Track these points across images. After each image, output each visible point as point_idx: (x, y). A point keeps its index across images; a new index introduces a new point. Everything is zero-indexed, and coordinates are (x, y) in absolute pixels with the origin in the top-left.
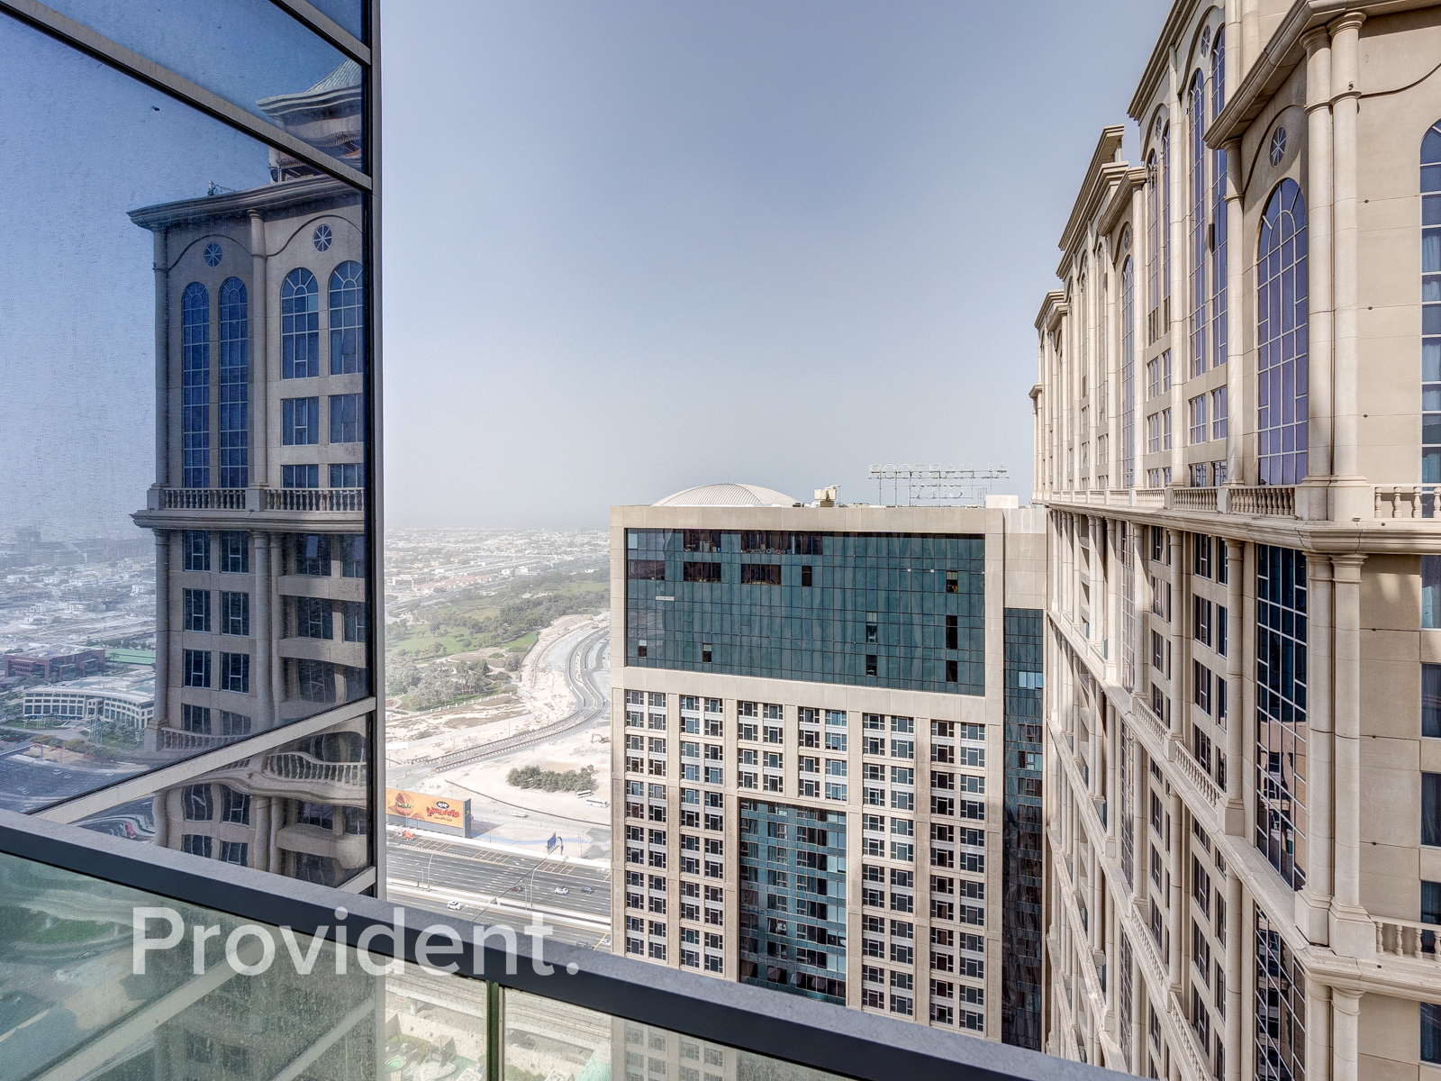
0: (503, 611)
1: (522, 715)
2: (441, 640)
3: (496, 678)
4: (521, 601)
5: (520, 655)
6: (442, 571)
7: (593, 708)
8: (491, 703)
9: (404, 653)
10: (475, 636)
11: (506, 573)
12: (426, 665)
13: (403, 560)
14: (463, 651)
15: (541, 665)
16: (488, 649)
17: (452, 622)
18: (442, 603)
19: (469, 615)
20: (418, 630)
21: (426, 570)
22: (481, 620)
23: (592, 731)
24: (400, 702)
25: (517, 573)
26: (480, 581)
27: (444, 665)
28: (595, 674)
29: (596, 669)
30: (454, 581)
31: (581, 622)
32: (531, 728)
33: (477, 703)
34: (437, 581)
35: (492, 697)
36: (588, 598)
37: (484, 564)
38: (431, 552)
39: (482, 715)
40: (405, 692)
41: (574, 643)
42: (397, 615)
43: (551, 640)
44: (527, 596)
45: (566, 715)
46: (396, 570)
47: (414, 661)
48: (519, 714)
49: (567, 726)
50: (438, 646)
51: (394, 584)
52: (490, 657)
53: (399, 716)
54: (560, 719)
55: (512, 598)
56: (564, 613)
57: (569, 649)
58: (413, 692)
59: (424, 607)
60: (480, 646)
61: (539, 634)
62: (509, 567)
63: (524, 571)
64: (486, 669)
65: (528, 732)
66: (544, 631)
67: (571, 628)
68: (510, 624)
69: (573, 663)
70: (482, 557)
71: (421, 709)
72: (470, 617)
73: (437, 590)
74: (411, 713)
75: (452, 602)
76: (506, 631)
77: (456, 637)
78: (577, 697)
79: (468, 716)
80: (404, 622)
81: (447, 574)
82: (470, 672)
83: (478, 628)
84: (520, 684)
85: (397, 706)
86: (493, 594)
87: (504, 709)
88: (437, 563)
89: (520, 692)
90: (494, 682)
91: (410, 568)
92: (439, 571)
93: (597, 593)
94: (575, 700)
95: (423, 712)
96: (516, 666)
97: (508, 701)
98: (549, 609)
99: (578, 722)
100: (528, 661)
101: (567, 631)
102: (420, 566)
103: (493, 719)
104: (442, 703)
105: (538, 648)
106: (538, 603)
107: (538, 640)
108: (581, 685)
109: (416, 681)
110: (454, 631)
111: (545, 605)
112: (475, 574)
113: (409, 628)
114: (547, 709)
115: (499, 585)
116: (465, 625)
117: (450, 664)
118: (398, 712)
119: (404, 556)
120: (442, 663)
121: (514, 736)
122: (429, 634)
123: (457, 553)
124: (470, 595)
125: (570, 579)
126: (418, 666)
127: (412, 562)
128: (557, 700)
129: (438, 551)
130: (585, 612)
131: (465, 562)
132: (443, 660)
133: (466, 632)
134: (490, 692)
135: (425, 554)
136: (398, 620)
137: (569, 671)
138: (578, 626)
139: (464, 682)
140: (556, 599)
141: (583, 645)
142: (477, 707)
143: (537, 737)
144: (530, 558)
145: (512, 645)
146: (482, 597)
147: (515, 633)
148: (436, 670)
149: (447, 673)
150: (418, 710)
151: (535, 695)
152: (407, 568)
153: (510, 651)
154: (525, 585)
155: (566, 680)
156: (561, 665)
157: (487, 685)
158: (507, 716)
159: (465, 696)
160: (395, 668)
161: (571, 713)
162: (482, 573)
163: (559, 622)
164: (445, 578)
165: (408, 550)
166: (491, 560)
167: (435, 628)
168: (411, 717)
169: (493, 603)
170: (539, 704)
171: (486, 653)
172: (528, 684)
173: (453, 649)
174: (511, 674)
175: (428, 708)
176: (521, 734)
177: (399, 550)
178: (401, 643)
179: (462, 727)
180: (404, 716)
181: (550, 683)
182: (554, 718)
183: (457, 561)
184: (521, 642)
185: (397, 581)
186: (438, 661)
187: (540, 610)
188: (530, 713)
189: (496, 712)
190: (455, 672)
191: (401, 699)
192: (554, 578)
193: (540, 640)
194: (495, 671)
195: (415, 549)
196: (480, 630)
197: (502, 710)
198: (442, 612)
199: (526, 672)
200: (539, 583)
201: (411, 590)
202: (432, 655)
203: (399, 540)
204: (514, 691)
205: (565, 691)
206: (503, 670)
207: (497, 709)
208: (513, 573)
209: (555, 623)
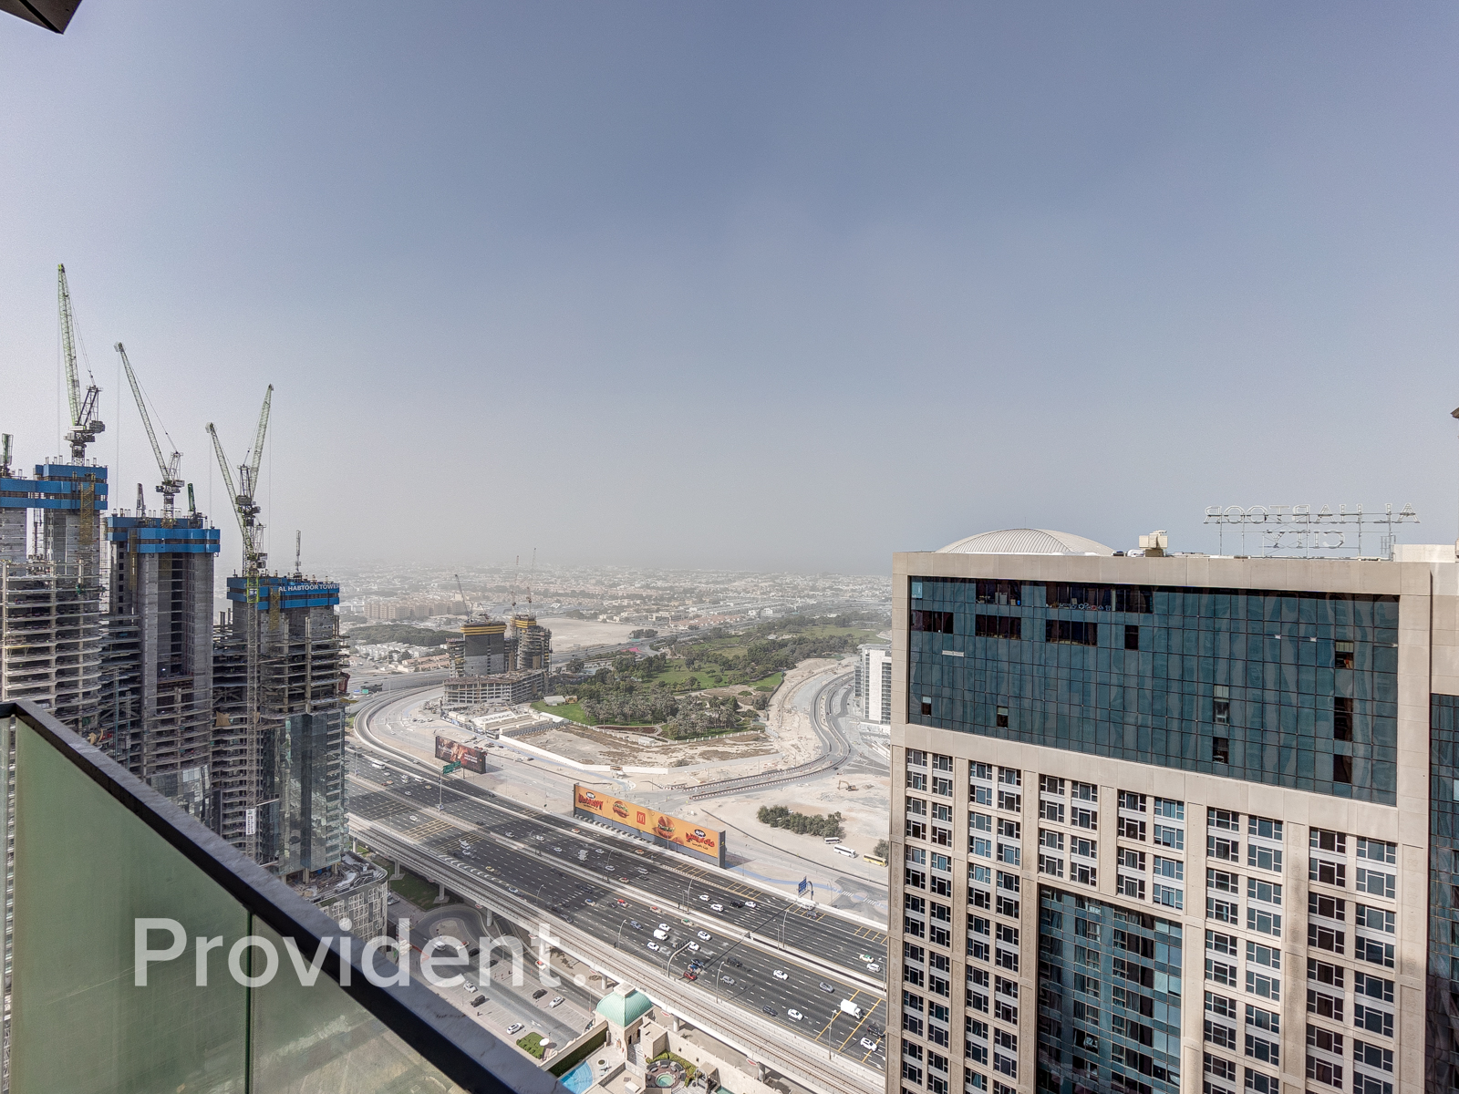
0: (750, 651)
1: (770, 754)
2: (695, 675)
3: (745, 715)
4: (766, 642)
5: (768, 694)
6: (695, 609)
7: (839, 754)
8: (741, 739)
9: (663, 685)
10: (726, 673)
11: (753, 613)
12: (683, 697)
13: (662, 599)
14: (715, 687)
15: (788, 706)
16: (737, 686)
17: (705, 658)
18: (696, 640)
19: (719, 652)
20: (675, 664)
21: (681, 608)
22: (731, 658)
23: (839, 778)
24: (660, 730)
25: (763, 614)
26: (728, 620)
27: (699, 699)
28: (840, 719)
29: (840, 715)
30: (706, 619)
31: (825, 665)
32: (779, 768)
33: (728, 737)
34: (691, 619)
35: (742, 733)
36: (832, 642)
37: (732, 604)
38: (686, 591)
39: (733, 750)
40: (665, 721)
41: (819, 687)
42: (657, 649)
43: (796, 682)
44: (772, 637)
45: (813, 759)
46: (655, 607)
47: (672, 692)
48: (767, 752)
49: (813, 770)
50: (693, 680)
51: (654, 619)
52: (739, 694)
53: (661, 743)
54: (807, 762)
55: (758, 638)
56: (808, 656)
57: (814, 692)
58: (672, 722)
59: (680, 643)
60: (730, 683)
61: (784, 675)
62: (755, 609)
63: (769, 612)
64: (736, 706)
65: (776, 771)
66: (789, 673)
67: (815, 672)
68: (757, 664)
69: (817, 707)
70: (731, 598)
71: (679, 738)
72: (721, 655)
73: (691, 628)
74: (670, 742)
75: (704, 639)
76: (754, 670)
77: (708, 673)
78: (823, 741)
79: (721, 749)
80: (664, 655)
81: (699, 612)
82: (722, 707)
83: (728, 665)
84: (768, 723)
85: (658, 733)
86: (741, 633)
87: (753, 746)
88: (691, 602)
89: (769, 731)
90: (743, 719)
91: (668, 606)
92: (693, 610)
93: (840, 638)
94: (821, 745)
95: (680, 742)
96: (763, 704)
97: (757, 739)
98: (793, 652)
99: (824, 767)
100: (775, 701)
101: (811, 674)
102: (676, 604)
103: (744, 755)
104: (697, 735)
105: (784, 689)
106: (783, 645)
107: (783, 681)
108: (827, 729)
109: (674, 712)
110: (707, 667)
111: (790, 647)
112: (725, 614)
113: (667, 661)
114: (794, 751)
115: (746, 625)
116: (716, 662)
117: (704, 699)
118: (659, 740)
119: (663, 595)
120: (697, 697)
121: (763, 774)
122: (684, 668)
123: (708, 593)
124: (719, 634)
125: (813, 622)
126: (676, 698)
127: (669, 600)
128: (803, 742)
129: (691, 591)
130: (829, 656)
131: (716, 602)
132: (697, 693)
133: (717, 668)
134: (740, 728)
135: (681, 593)
136: (659, 654)
137: (814, 714)
138: (822, 669)
139: (717, 716)
140: (801, 641)
141: (827, 689)
142: (728, 741)
143: (785, 776)
144: (775, 601)
145: (760, 684)
146: (731, 636)
147: (762, 673)
148: (691, 703)
149: (701, 707)
150: (676, 739)
151: (781, 735)
152: (665, 606)
153: (757, 689)
154: (770, 627)
155: (811, 722)
156: (806, 707)
157: (738, 721)
158: (756, 753)
159: (717, 730)
160: (656, 699)
161: (818, 756)
162: (730, 614)
163: (803, 665)
164: (697, 616)
165: (666, 589)
166: (738, 601)
167: (690, 663)
168: (671, 745)
169: (741, 642)
170: (787, 744)
171: (736, 690)
172: (776, 723)
173: (706, 684)
174: (760, 713)
175: (685, 738)
176: (770, 772)
177: (658, 588)
178: (661, 675)
179: (715, 759)
180: (664, 743)
181: (796, 725)
182: (801, 760)
183: (708, 600)
184: (767, 682)
185: (657, 617)
186: (693, 694)
187: (785, 651)
188: (777, 752)
189: (746, 748)
190: (708, 706)
191: (662, 727)
192: (797, 622)
193: (786, 681)
194: (745, 708)
195: (671, 588)
196: (730, 668)
197: (752, 747)
198: (696, 648)
199: (773, 712)
200: (783, 625)
201: (669, 627)
202: (686, 688)
203: (658, 580)
204: (762, 729)
205: (811, 734)
206: (751, 708)
207: (746, 745)
208: (759, 614)
209: (800, 665)
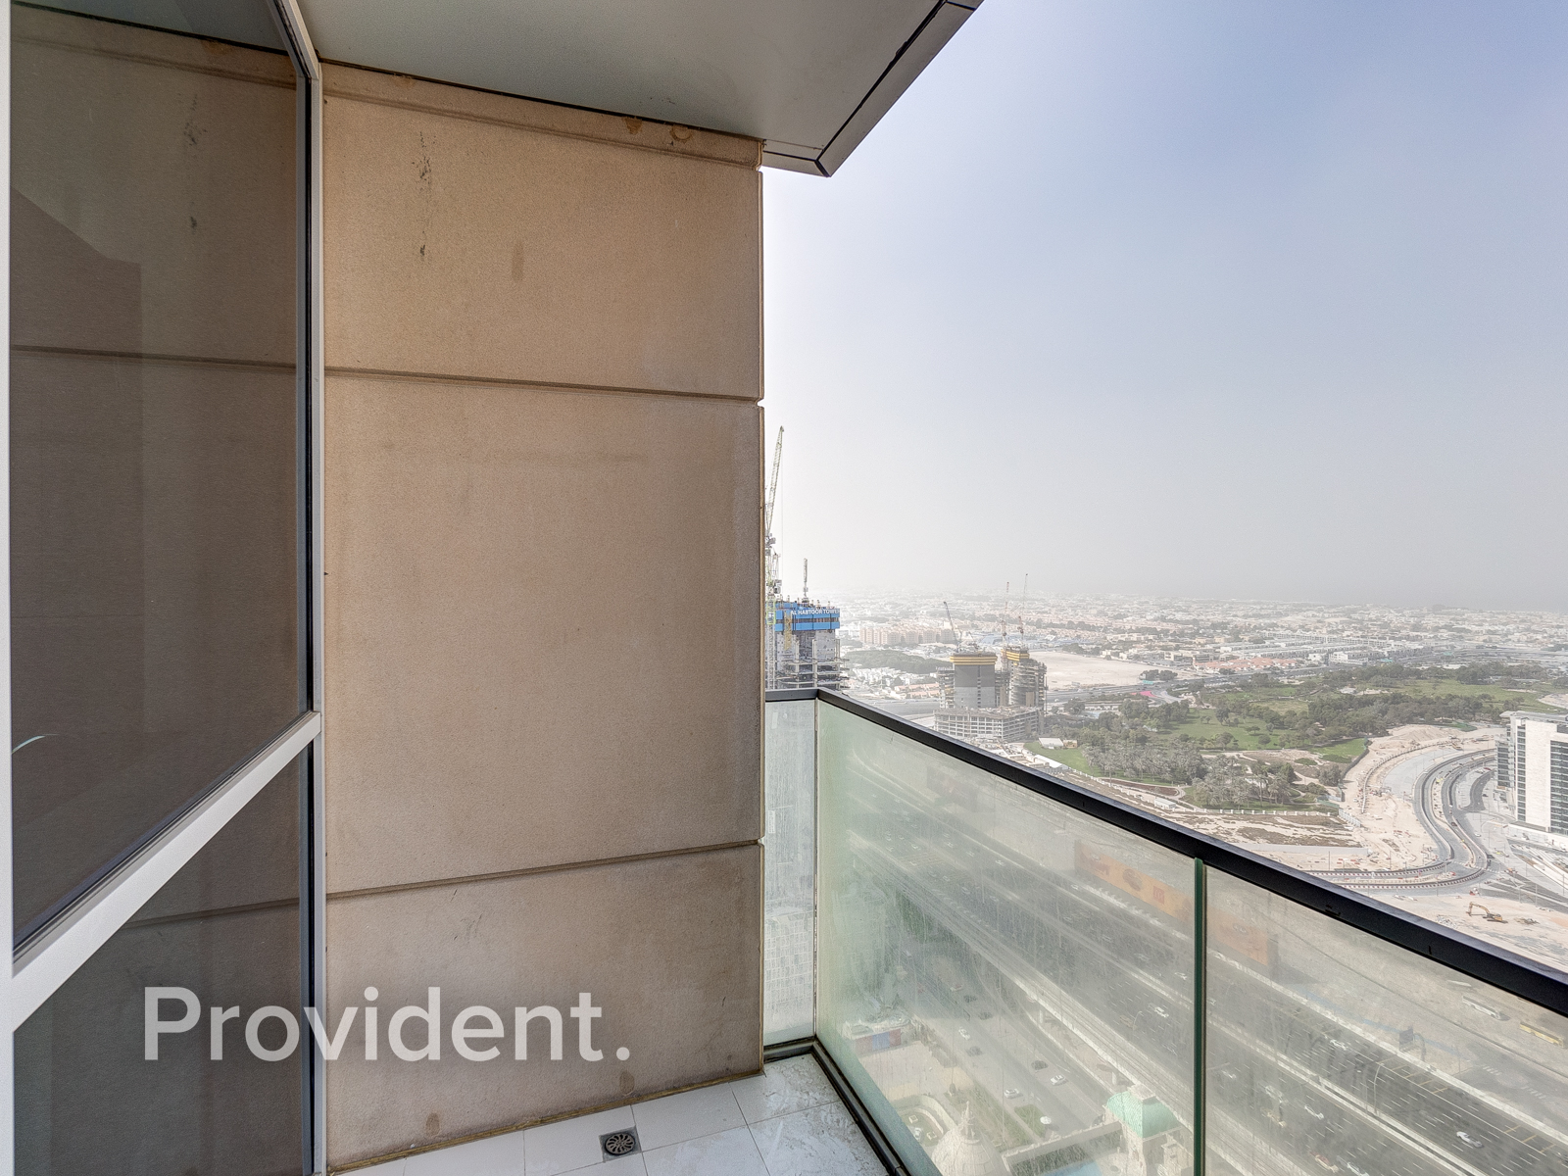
0: (1313, 706)
1: (1347, 846)
2: (1230, 730)
3: (1306, 789)
4: (1339, 696)
5: (1342, 767)
6: (1229, 649)
7: (1469, 863)
8: (1301, 820)
9: (1186, 739)
10: (1275, 732)
11: (1316, 658)
12: (1214, 757)
13: (1182, 634)
14: (1260, 748)
15: (1375, 785)
16: (1293, 751)
17: (1245, 711)
18: (1230, 687)
19: (1265, 705)
20: (1202, 715)
21: (1209, 647)
22: (1283, 714)
23: (1467, 899)
24: (1183, 794)
25: (1332, 659)
26: (1278, 665)
27: (1236, 762)
28: (1469, 816)
29: (1468, 809)
30: (1244, 662)
31: (1440, 736)
32: (1362, 867)
33: (1281, 815)
34: (1223, 660)
35: (1301, 813)
36: (1451, 704)
37: (1283, 645)
38: (1214, 626)
39: (1289, 832)
40: (1190, 783)
41: (1430, 765)
42: (1177, 695)
43: (1389, 755)
44: (1347, 690)
45: (1420, 864)
46: (1174, 644)
47: (1198, 749)
48: (1343, 844)
49: (1420, 879)
50: (1227, 738)
51: (1172, 659)
52: (1296, 761)
53: (1184, 809)
54: (1410, 866)
55: (1325, 690)
56: (1410, 721)
57: (1421, 770)
58: (1199, 785)
59: (1208, 689)
60: (1283, 745)
61: (1369, 743)
62: (1320, 652)
63: (1342, 658)
64: (1292, 777)
65: (1358, 871)
66: (1377, 742)
67: (1423, 743)
68: (1324, 724)
69: (1428, 793)
70: (1281, 637)
71: (1208, 807)
72: (1267, 709)
73: (1224, 671)
74: (1196, 809)
75: (1242, 686)
76: (1319, 733)
77: (1249, 730)
78: (1438, 842)
79: (1270, 828)
80: (1186, 703)
81: (1235, 653)
82: (1270, 776)
83: (1277, 722)
84: (1342, 805)
85: (1180, 796)
86: (1297, 683)
87: (1319, 832)
88: (1222, 640)
89: (1343, 815)
90: (1303, 794)
91: (1191, 643)
92: (1226, 650)
93: (1467, 699)
94: (1435, 846)
95: (1211, 811)
96: (1336, 779)
97: (1326, 823)
98: (1384, 712)
99: (1441, 878)
100: (1354, 776)
101: (1415, 746)
102: (1202, 641)
103: (1305, 841)
104: (1235, 806)
105: (1368, 763)
106: (1367, 702)
107: (1367, 752)
108: (1446, 827)
109: (1201, 774)
110: (1247, 722)
111: (1377, 706)
112: (1272, 656)
113: (1191, 711)
114: (1387, 848)
115: (1305, 672)
116: (1260, 716)
117: (1243, 762)
118: (1181, 804)
119: (1183, 630)
120: (1233, 758)
121: (1336, 871)
122: (1215, 720)
123: (1247, 629)
124: (1265, 682)
125: (1418, 674)
126: (1204, 756)
127: (1193, 636)
128: (1403, 838)
129: (1223, 626)
130: (1447, 724)
131: (1259, 641)
132: (1234, 754)
133: (1263, 726)
134: (1299, 805)
135: (1208, 628)
136: (1179, 700)
137: (1422, 802)
138: (1435, 741)
139: (1264, 786)
140: (1396, 699)
141: (1445, 769)
142: (1280, 820)
143: (1373, 880)
144: (1352, 642)
145: (1329, 751)
146: (1282, 686)
147: (1332, 737)
148: (1226, 765)
149: (1239, 771)
150: (1204, 807)
151: (1364, 823)
152: (1186, 643)
153: (1325, 758)
154: (1344, 676)
155: (1417, 813)
156: (1408, 791)
157: (1294, 796)
158: (1324, 842)
159: (1264, 804)
160: (1177, 754)
161: (1429, 862)
162: (1281, 656)
163: (1403, 733)
164: (1232, 658)
165: (1187, 622)
166: (1293, 641)
167: (1223, 715)
168: (1196, 813)
169: (1298, 694)
170: (1376, 838)
171: (1293, 755)
172: (1355, 807)
173: (1246, 744)
174: (1327, 788)
175: (1217, 807)
176: (1346, 871)
177: (1177, 622)
178: (1182, 726)
179: (1261, 840)
180: (1188, 810)
181: (1390, 813)
182: (1398, 862)
183: (1247, 638)
184: (1341, 750)
185: (1175, 657)
186: (1228, 754)
187: (1368, 712)
188: (1359, 845)
189: (1309, 833)
190: (1250, 771)
191: (1185, 790)
192: (1396, 672)
193: (1371, 752)
194: (1306, 781)
195: (1195, 622)
196: (1281, 726)
197: (1317, 833)
198: (1231, 697)
199: (1351, 790)
200: (1367, 675)
201: (1193, 668)
202: (1219, 746)
203: (1177, 611)
204: (1335, 811)
205: (1417, 830)
206: (1316, 781)
207: (1309, 829)
208: (1326, 660)
209: (1395, 732)
